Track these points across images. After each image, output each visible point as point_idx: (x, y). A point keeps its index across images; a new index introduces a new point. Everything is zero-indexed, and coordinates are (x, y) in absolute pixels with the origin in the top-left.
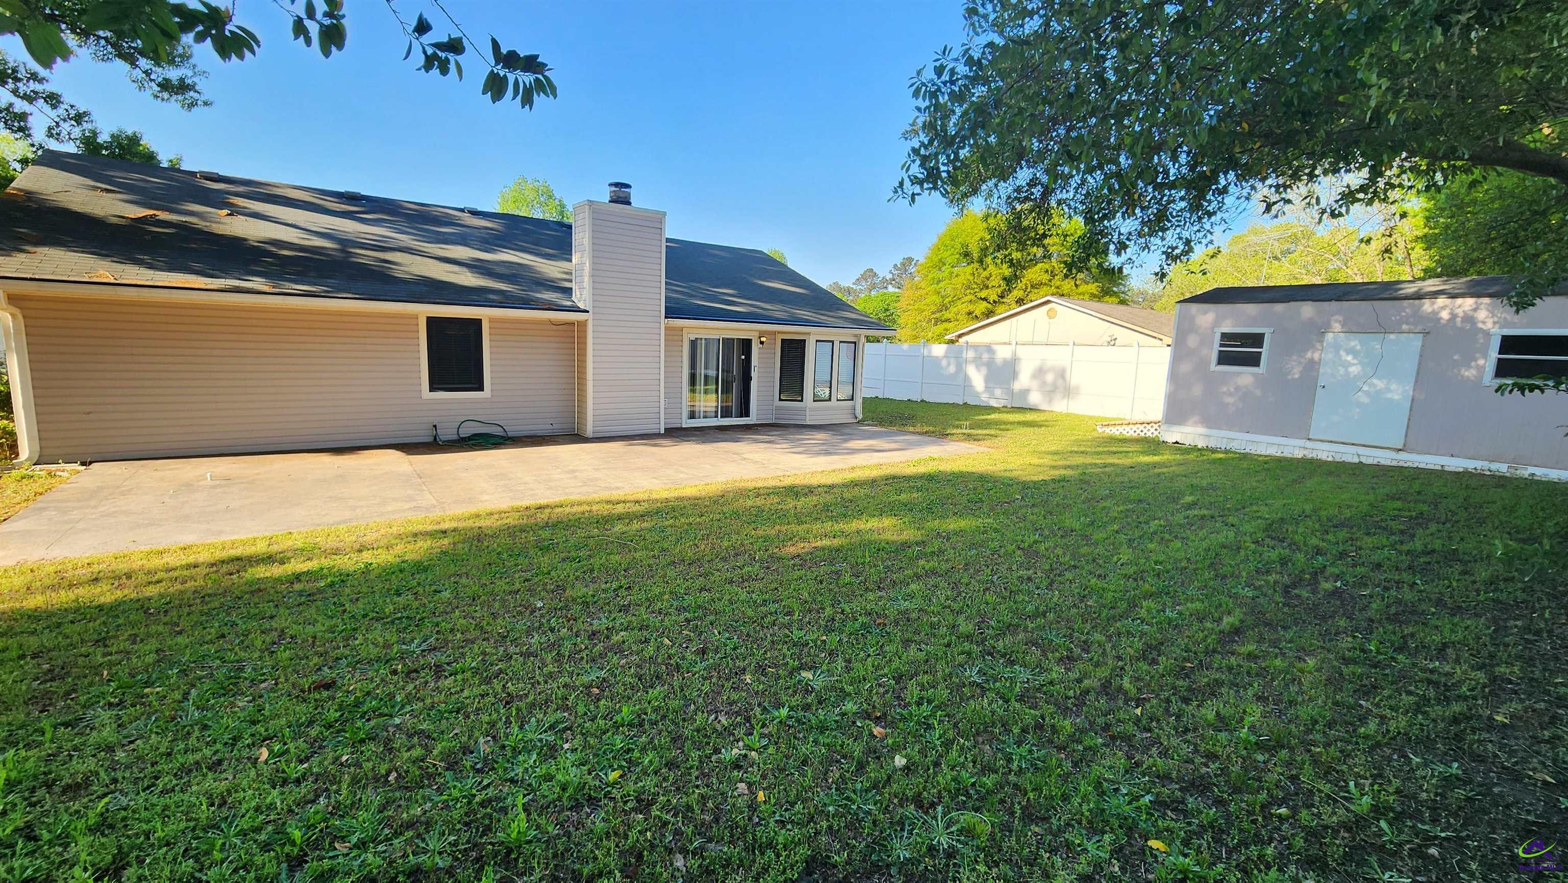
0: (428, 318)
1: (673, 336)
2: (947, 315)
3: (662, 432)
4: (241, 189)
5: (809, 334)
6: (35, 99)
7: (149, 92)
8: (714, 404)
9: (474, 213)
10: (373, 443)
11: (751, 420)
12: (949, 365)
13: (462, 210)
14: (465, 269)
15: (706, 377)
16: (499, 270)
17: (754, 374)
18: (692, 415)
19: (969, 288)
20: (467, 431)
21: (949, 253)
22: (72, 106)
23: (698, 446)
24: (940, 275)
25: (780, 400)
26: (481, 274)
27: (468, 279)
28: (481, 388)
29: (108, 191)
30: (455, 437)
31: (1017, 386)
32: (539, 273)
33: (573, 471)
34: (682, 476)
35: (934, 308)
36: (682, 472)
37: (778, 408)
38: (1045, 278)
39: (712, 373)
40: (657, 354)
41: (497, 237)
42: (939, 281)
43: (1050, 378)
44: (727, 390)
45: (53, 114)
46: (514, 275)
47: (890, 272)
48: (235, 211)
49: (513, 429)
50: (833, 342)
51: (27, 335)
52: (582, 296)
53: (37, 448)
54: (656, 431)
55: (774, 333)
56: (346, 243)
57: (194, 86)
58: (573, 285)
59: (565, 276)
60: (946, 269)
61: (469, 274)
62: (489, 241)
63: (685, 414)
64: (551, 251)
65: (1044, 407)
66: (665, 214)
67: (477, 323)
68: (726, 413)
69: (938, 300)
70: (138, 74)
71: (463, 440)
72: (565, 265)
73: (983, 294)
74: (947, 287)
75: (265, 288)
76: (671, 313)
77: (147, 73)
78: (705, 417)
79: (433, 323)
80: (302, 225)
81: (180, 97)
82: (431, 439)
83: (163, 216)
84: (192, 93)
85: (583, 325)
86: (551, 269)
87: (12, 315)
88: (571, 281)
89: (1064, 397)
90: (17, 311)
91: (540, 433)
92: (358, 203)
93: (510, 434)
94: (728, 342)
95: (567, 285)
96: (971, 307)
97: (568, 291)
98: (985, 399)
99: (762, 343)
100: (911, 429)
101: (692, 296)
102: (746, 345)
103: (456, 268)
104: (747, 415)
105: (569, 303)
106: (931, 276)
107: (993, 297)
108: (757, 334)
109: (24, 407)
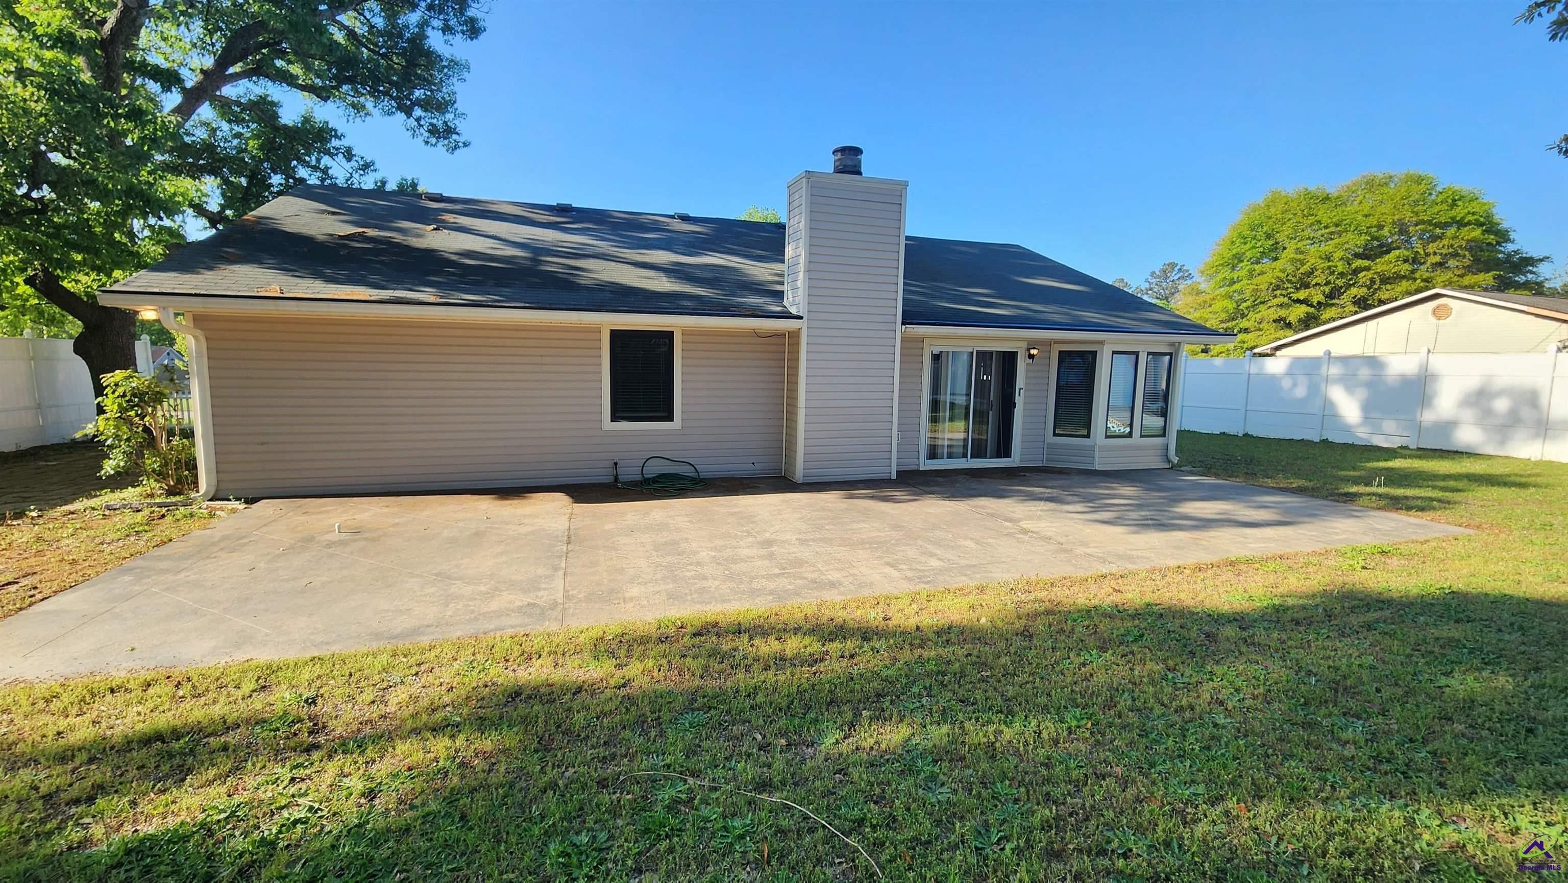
0: (612, 331)
1: (911, 347)
2: (1244, 324)
3: (894, 476)
4: (458, 207)
5: (1102, 343)
6: (337, 154)
7: (421, 139)
8: (962, 436)
9: (685, 218)
10: (539, 483)
11: (1015, 460)
12: (1295, 385)
13: (672, 217)
14: (662, 274)
15: (952, 405)
16: (699, 273)
17: (1019, 400)
18: (933, 453)
19: (1278, 287)
20: (655, 468)
21: (1248, 246)
22: (362, 158)
23: (947, 503)
24: (1235, 275)
25: (1055, 435)
26: (679, 278)
27: (663, 284)
28: (670, 418)
29: (334, 213)
30: (639, 478)
31: (1428, 417)
32: (746, 275)
33: (769, 543)
34: (935, 563)
35: (1224, 316)
36: (932, 555)
37: (1051, 446)
38: (1405, 268)
39: (961, 400)
40: (890, 373)
41: (705, 241)
42: (1233, 282)
43: (1502, 405)
44: (980, 417)
45: (347, 166)
46: (717, 279)
47: (1147, 281)
48: (441, 225)
49: (708, 468)
50: (1137, 354)
51: (209, 358)
52: (794, 301)
53: (214, 481)
54: (886, 476)
55: (1049, 343)
56: (538, 251)
57: (455, 129)
58: (785, 288)
59: (777, 278)
60: (1245, 266)
61: (665, 279)
62: (695, 245)
63: (923, 451)
64: (763, 253)
65: (1490, 450)
66: (905, 184)
67: (669, 335)
68: (979, 453)
69: (1231, 306)
70: (412, 122)
71: (646, 481)
72: (778, 267)
73: (1302, 295)
74: (1246, 287)
75: (432, 299)
76: (909, 318)
77: (418, 120)
78: (950, 456)
79: (616, 335)
80: (503, 236)
81: (446, 142)
82: (610, 479)
83: (371, 232)
84: (454, 137)
85: (795, 335)
86: (760, 271)
87: (195, 337)
88: (782, 283)
89: (1536, 436)
90: (199, 333)
91: (739, 474)
92: (568, 214)
93: (702, 475)
94: (983, 356)
95: (778, 288)
96: (1283, 313)
97: (779, 295)
98: (1364, 435)
99: (1031, 357)
100: (1270, 482)
101: (934, 297)
102: (1009, 360)
103: (651, 273)
104: (1007, 454)
105: (779, 309)
106: (1221, 276)
107: (1317, 296)
108: (1024, 345)
109: (203, 436)
